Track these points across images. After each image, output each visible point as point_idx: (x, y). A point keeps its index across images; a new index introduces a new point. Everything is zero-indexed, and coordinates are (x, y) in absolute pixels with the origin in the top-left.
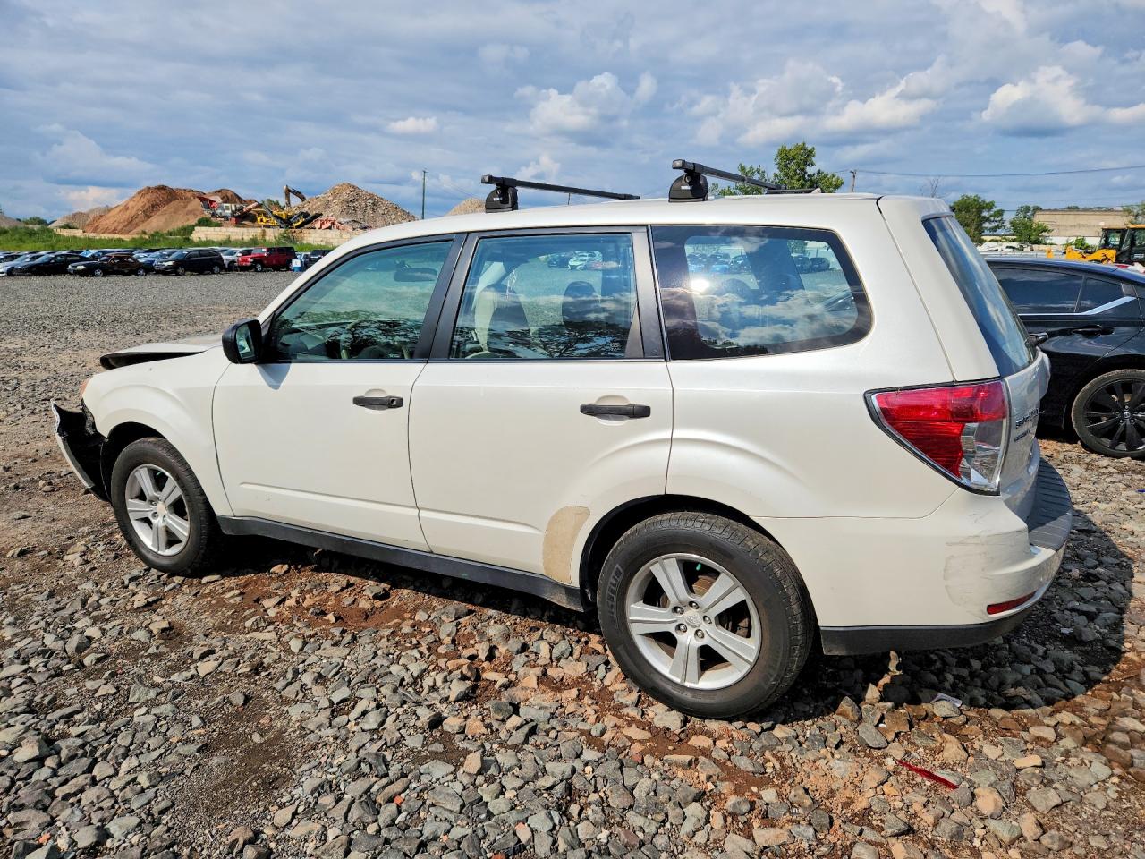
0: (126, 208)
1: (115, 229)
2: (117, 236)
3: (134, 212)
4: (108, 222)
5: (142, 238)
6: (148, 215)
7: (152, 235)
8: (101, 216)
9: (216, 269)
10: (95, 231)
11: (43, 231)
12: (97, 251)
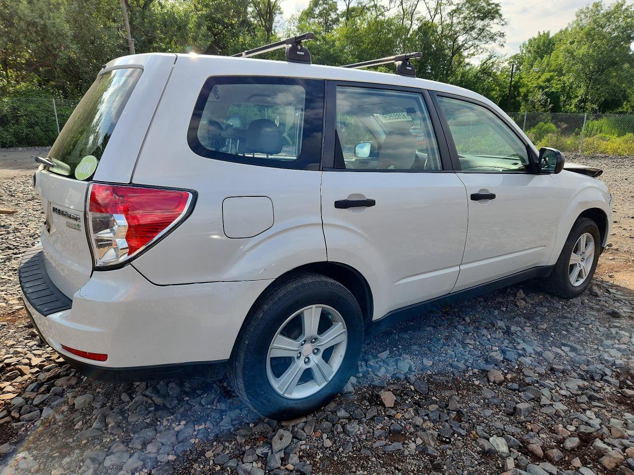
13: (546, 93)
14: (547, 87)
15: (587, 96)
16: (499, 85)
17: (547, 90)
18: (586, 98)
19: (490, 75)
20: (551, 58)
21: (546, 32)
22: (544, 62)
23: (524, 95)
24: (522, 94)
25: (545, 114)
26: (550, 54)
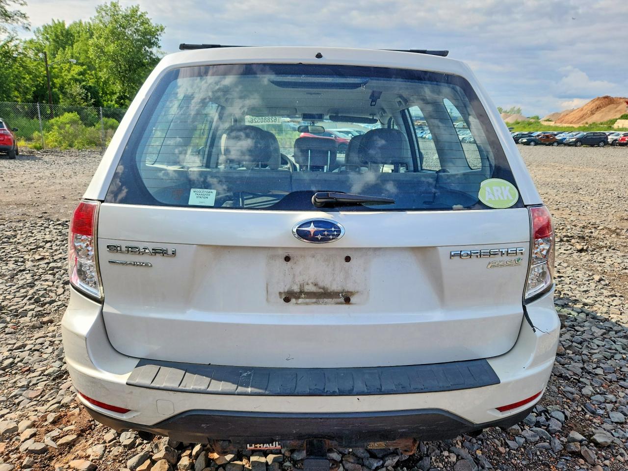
0: (582, 110)
1: (572, 121)
2: (571, 125)
3: (585, 112)
4: (570, 118)
5: (584, 126)
6: (592, 113)
7: (591, 125)
8: (567, 114)
9: (602, 144)
10: (561, 122)
11: (535, 122)
12: (541, 132)
13: (84, 87)
14: (84, 81)
15: (125, 93)
16: (30, 73)
17: (84, 83)
18: (124, 95)
19: (16, 61)
20: (74, 50)
21: (61, 21)
22: (67, 53)
23: (60, 87)
24: (58, 85)
25: (89, 108)
26: (72, 45)
